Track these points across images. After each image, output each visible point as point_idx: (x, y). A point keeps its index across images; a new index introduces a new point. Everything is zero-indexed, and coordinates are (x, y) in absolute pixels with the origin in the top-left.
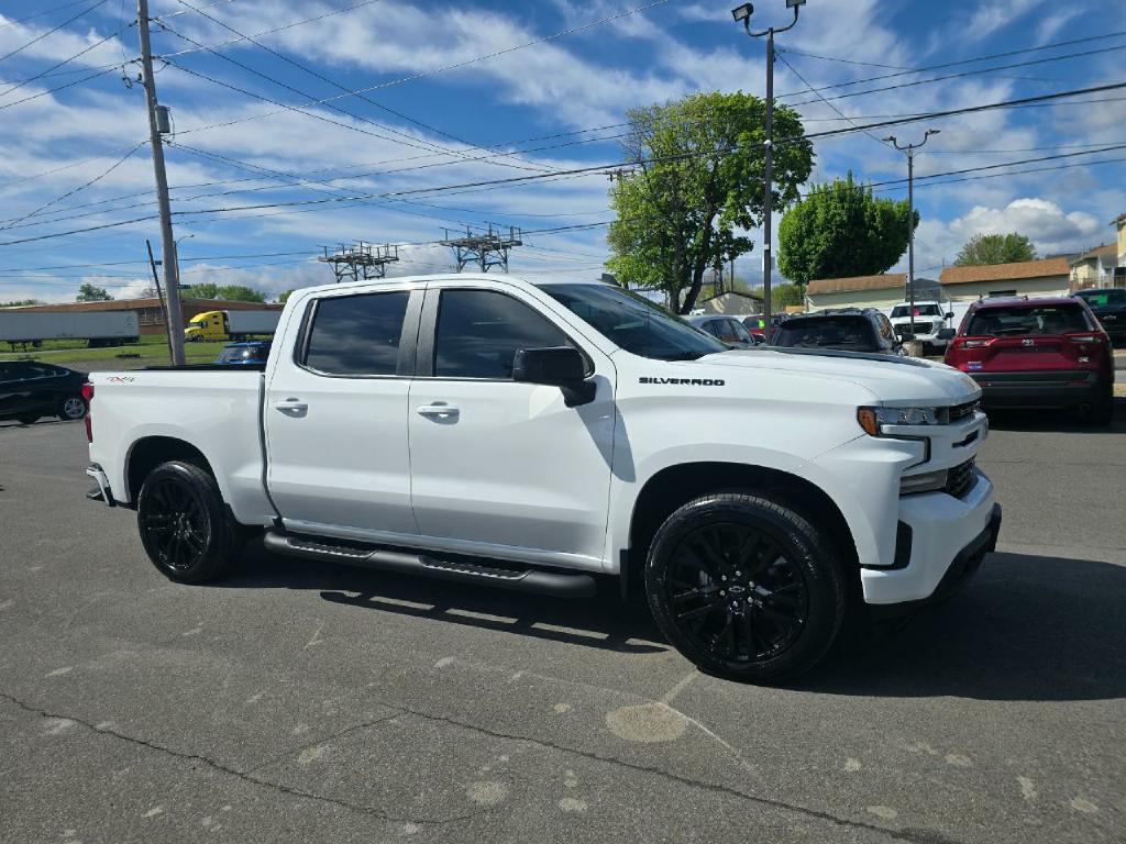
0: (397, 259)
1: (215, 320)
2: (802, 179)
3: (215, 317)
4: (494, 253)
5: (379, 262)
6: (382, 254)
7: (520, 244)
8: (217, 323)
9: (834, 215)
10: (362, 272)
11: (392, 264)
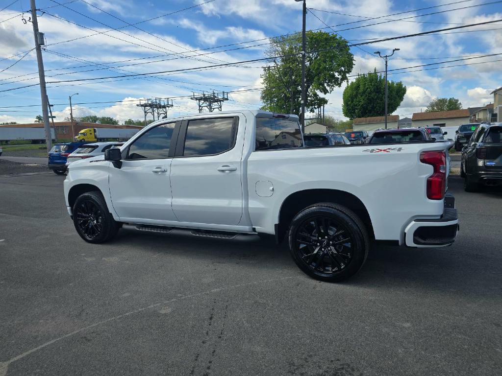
0: (172, 106)
1: (91, 132)
2: (349, 71)
3: (90, 131)
4: (216, 103)
5: (164, 107)
6: (166, 103)
7: (227, 99)
8: (91, 134)
9: (367, 88)
10: (157, 111)
11: (170, 108)
